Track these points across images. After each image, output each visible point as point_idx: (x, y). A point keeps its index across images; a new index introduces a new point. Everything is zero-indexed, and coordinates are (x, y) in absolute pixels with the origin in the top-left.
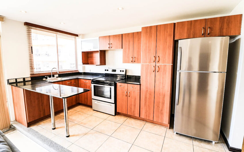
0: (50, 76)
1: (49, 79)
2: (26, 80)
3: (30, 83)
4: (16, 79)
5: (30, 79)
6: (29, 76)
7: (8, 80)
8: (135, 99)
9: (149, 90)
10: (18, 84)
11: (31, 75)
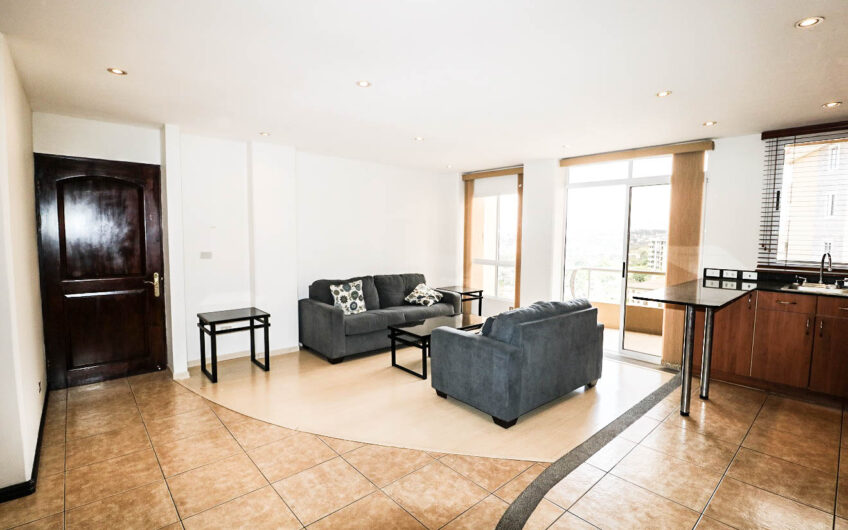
0: (813, 279)
2: (744, 278)
4: (722, 271)
5: (754, 276)
6: (755, 268)
7: (705, 270)
10: (724, 283)
11: (759, 266)
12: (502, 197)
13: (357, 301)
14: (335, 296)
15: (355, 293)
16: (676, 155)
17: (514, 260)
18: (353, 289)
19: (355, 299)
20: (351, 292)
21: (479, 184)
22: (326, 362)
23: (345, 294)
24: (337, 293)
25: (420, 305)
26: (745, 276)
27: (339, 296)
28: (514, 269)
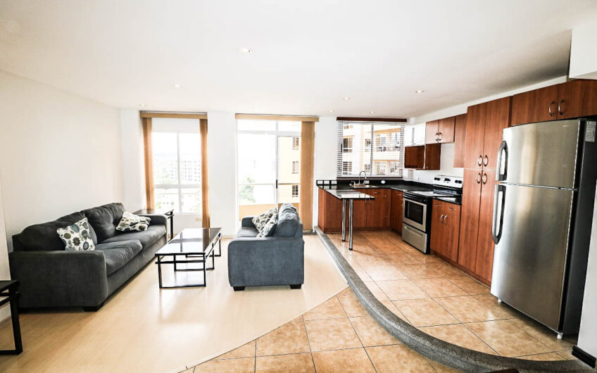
0: (357, 182)
1: (355, 186)
3: (336, 187)
4: (330, 181)
5: (336, 183)
6: (336, 179)
7: (317, 181)
8: (453, 230)
9: (471, 217)
11: (338, 178)
12: (180, 135)
13: (88, 240)
14: (67, 240)
15: (84, 232)
16: (303, 122)
17: (200, 183)
18: (82, 229)
19: (86, 239)
20: (81, 231)
21: (155, 122)
22: (84, 314)
23: (76, 235)
24: (68, 236)
25: (135, 231)
26: (332, 183)
27: (71, 239)
28: (200, 190)
